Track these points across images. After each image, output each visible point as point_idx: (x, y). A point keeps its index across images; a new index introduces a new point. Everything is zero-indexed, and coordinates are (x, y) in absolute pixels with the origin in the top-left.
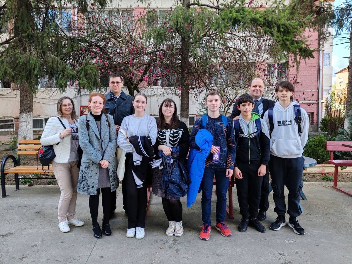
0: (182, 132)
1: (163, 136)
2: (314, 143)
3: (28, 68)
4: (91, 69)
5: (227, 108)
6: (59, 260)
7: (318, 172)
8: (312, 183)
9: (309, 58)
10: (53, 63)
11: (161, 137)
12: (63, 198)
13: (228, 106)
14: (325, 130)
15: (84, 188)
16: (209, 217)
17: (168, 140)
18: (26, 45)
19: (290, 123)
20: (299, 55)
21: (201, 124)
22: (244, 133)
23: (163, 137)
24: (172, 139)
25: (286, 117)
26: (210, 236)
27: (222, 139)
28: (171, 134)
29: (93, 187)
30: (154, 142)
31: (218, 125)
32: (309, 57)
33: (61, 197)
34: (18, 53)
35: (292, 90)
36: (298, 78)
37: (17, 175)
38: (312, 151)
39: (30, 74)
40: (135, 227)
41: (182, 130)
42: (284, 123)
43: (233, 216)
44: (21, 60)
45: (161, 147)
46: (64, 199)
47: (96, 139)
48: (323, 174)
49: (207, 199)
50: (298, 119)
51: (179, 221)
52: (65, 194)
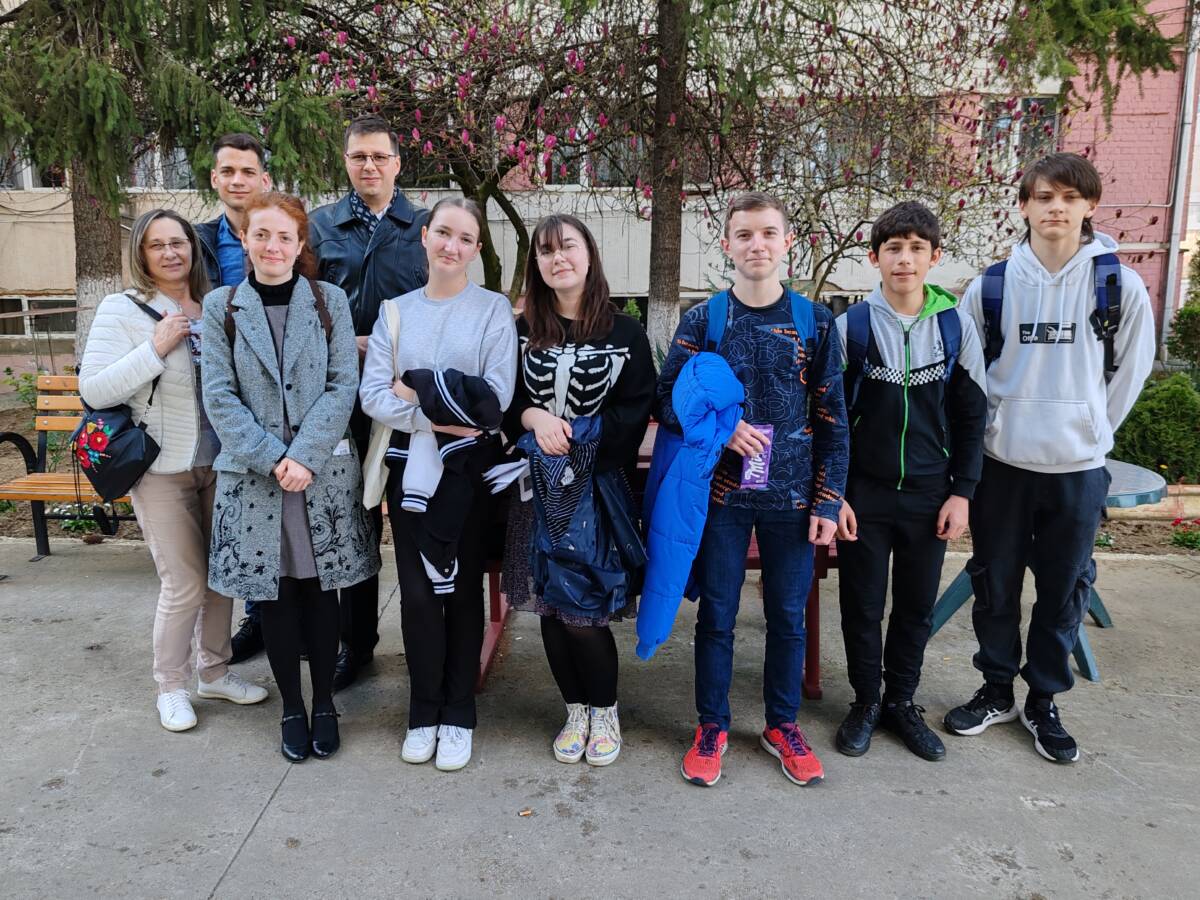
0: (623, 358)
1: (542, 371)
2: (1149, 402)
3: (82, 107)
4: (312, 114)
5: (825, 266)
6: (131, 847)
7: (1157, 515)
8: (1135, 556)
9: (1155, 71)
10: (172, 91)
11: (534, 376)
12: (169, 603)
13: (830, 260)
14: (1184, 352)
15: (228, 571)
16: (723, 697)
17: (561, 389)
18: (75, 20)
19: (1068, 334)
20: (1119, 58)
21: (704, 333)
22: (890, 365)
23: (543, 375)
24: (580, 387)
25: (1054, 311)
26: (723, 768)
27: (789, 395)
28: (577, 364)
29: (260, 570)
30: (505, 395)
31: (774, 337)
32: (1157, 65)
33: (160, 601)
34: (46, 51)
35: (1092, 193)
36: (1098, 157)
37: (38, 506)
38: (1139, 436)
39: (91, 131)
40: (438, 720)
41: (626, 350)
42: (1043, 333)
43: (822, 688)
44: (58, 81)
45: (533, 417)
46: (172, 608)
47: (262, 379)
48: (1177, 522)
49: (719, 629)
50: (1107, 315)
51: (605, 703)
52: (174, 590)
